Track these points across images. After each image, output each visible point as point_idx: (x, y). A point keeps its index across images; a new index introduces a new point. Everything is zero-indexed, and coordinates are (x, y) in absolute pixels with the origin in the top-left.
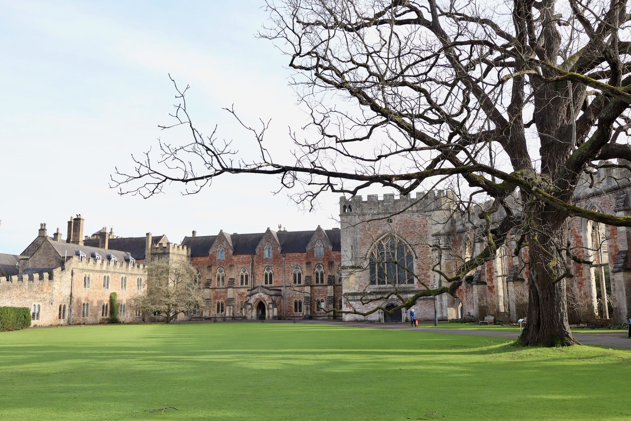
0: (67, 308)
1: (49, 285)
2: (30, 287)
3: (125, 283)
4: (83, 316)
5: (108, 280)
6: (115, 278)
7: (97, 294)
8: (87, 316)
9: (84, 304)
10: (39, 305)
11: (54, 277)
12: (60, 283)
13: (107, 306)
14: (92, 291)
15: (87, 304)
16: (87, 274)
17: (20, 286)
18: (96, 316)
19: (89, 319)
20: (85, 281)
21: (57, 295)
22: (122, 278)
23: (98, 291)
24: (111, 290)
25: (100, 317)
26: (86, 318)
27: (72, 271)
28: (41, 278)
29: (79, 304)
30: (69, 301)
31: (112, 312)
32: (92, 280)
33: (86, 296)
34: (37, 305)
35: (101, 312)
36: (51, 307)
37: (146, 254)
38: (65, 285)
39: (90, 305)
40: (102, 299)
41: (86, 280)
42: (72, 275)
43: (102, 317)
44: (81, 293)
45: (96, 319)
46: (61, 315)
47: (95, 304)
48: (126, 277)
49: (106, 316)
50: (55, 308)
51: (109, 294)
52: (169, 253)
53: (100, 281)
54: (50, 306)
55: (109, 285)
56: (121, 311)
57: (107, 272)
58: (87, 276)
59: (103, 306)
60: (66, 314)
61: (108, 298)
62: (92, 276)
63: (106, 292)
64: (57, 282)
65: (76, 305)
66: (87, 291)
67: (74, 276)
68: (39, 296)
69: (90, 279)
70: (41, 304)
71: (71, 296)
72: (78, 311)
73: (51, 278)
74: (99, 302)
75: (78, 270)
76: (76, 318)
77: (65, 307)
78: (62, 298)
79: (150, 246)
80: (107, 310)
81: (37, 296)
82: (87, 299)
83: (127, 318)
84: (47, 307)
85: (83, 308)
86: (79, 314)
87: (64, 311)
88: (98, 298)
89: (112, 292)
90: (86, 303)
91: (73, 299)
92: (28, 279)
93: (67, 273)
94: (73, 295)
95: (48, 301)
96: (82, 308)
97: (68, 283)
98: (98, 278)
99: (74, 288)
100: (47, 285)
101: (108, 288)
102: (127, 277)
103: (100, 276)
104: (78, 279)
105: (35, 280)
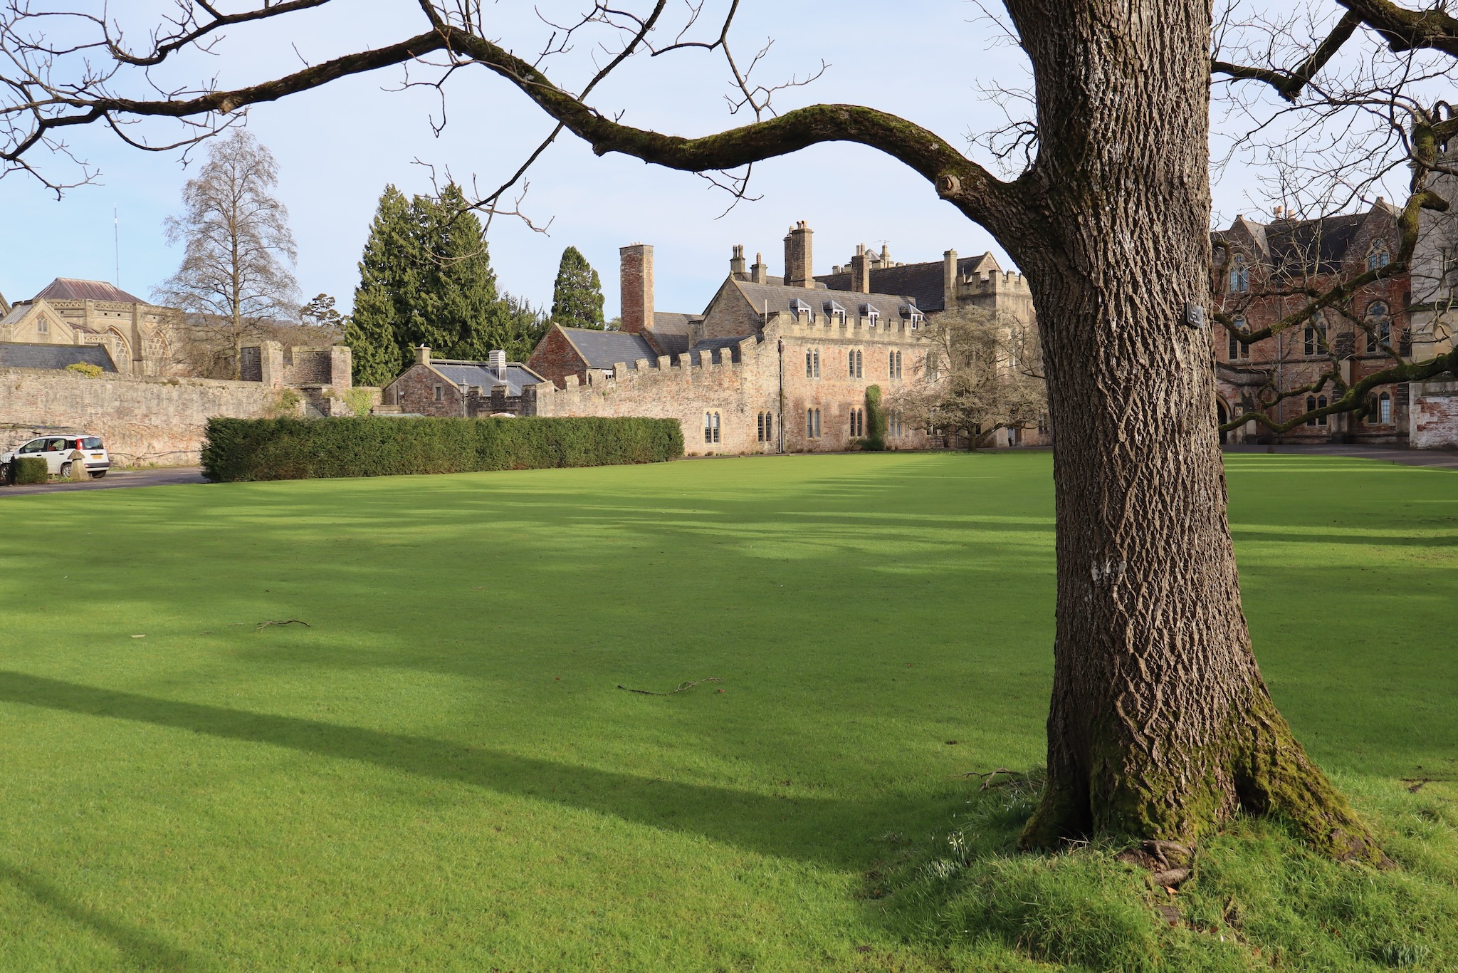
0: (775, 419)
1: (734, 373)
2: (697, 377)
3: (899, 364)
4: (811, 436)
5: (859, 360)
6: (876, 355)
7: (836, 389)
8: (819, 435)
9: (810, 411)
10: (716, 413)
11: (743, 357)
12: (755, 369)
13: (860, 414)
14: (826, 383)
15: (818, 411)
16: (813, 347)
17: (676, 376)
18: (837, 435)
19: (823, 440)
20: (808, 363)
21: (753, 392)
22: (892, 355)
23: (838, 384)
24: (868, 379)
25: (846, 437)
26: (816, 438)
27: (780, 342)
28: (717, 359)
29: (800, 411)
30: (778, 404)
31: (872, 427)
32: (824, 360)
33: (814, 394)
34: (713, 414)
35: (847, 427)
36: (742, 418)
37: (946, 300)
38: (767, 373)
39: (822, 413)
40: (849, 399)
41: (812, 362)
42: (780, 351)
43: (850, 438)
44: (803, 389)
45: (838, 441)
46: (764, 432)
47: (835, 411)
48: (899, 353)
49: (860, 434)
50: (749, 420)
51: (864, 389)
52: (994, 294)
53: (841, 362)
54: (740, 414)
55: (863, 370)
56: (892, 425)
57: (857, 342)
58: (814, 352)
59: (852, 414)
60: (773, 432)
61: (862, 398)
62: (823, 352)
63: (857, 385)
64: (749, 367)
65: (792, 413)
66: (814, 383)
67: (785, 353)
68: (716, 396)
69: (821, 359)
70: (720, 410)
71: (781, 394)
72: (799, 425)
73: (736, 358)
74: (844, 406)
75: (792, 341)
76: (794, 440)
77: (769, 416)
78: (763, 400)
79: (953, 280)
80: (860, 422)
81: (712, 395)
82: (816, 400)
83: (906, 440)
84: (734, 418)
85: (810, 417)
86: (800, 431)
87: (769, 424)
88: (840, 398)
89: (871, 384)
90: (814, 409)
91: (786, 401)
92: (690, 363)
93: (770, 347)
94: (786, 393)
95: (734, 405)
96: (807, 419)
97: (772, 368)
98: (836, 355)
99: (787, 377)
100: (729, 373)
101: (859, 376)
102: (902, 352)
103: (840, 351)
104: (794, 359)
105: (705, 363)
